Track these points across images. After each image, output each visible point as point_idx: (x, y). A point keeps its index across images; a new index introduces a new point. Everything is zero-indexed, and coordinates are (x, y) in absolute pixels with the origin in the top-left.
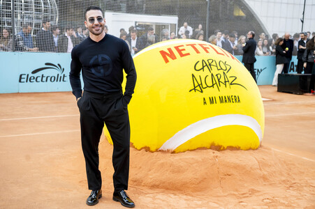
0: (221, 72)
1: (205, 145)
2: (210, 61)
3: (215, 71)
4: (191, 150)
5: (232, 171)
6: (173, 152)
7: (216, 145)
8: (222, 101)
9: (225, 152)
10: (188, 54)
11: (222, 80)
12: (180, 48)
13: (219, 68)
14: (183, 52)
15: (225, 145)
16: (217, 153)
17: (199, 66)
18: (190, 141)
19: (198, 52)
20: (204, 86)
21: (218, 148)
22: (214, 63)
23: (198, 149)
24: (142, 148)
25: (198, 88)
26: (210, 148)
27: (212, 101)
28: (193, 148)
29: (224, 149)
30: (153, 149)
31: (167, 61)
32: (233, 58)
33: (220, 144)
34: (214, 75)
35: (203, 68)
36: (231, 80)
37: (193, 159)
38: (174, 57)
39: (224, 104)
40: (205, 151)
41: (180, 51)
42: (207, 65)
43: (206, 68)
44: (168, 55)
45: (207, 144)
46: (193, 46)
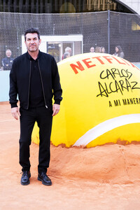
0: (123, 79)
1: (112, 141)
2: (114, 70)
3: (118, 78)
4: (100, 146)
5: (136, 162)
6: (85, 148)
7: (122, 140)
8: (125, 103)
9: (130, 146)
10: (95, 65)
11: (125, 85)
12: (87, 61)
13: (122, 75)
14: (90, 64)
15: (130, 140)
16: (123, 147)
17: (104, 75)
18: (99, 138)
19: (102, 63)
20: (109, 91)
21: (124, 143)
22: (117, 72)
23: (107, 144)
24: (59, 145)
25: (104, 93)
26: (117, 143)
27: (116, 103)
28: (102, 144)
29: (129, 144)
30: (68, 145)
31: (76, 72)
32: (133, 66)
33: (126, 139)
34: (118, 82)
35: (107, 77)
36: (132, 85)
37: (102, 152)
38: (82, 69)
39: (127, 105)
40: (112, 145)
41: (87, 64)
42: (111, 73)
43: (110, 76)
44: (77, 67)
45: (114, 139)
46: (98, 58)
